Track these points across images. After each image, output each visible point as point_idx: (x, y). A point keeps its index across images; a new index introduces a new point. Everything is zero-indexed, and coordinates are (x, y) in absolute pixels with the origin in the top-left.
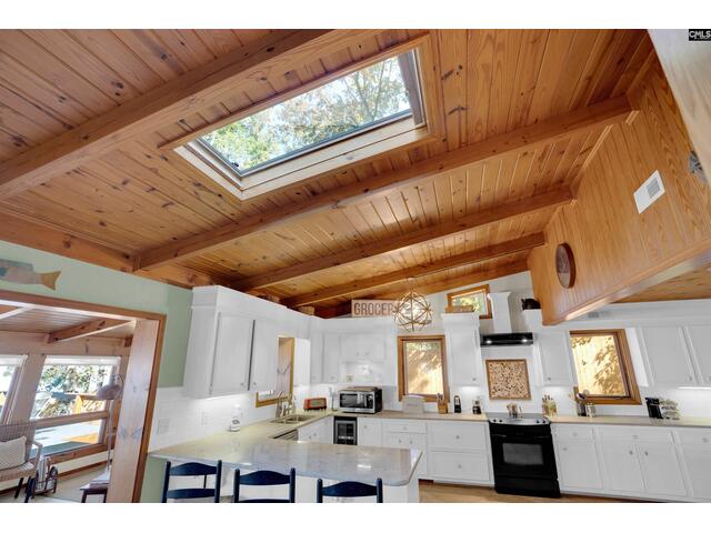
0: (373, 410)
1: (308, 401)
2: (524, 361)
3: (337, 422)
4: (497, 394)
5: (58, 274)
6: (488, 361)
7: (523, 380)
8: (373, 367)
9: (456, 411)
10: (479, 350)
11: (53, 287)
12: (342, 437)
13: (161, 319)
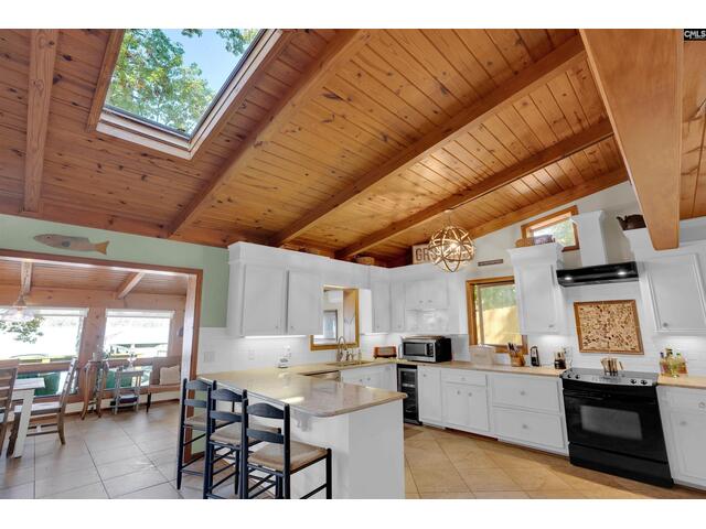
0: (433, 360)
1: (377, 349)
2: (633, 302)
3: (400, 370)
4: (590, 345)
5: (107, 243)
6: (576, 305)
7: (630, 329)
8: (440, 315)
9: (534, 365)
10: (558, 291)
11: (105, 253)
12: (406, 385)
13: (199, 273)
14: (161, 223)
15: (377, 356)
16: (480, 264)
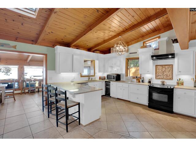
0: (115, 80)
1: (100, 77)
2: (172, 65)
3: (106, 83)
4: (158, 77)
5: (16, 46)
6: (156, 66)
7: (170, 73)
8: (118, 68)
9: (143, 82)
10: (151, 61)
11: (16, 48)
12: (107, 87)
13: (46, 55)
14: (33, 40)
15: (100, 79)
16: (130, 53)
